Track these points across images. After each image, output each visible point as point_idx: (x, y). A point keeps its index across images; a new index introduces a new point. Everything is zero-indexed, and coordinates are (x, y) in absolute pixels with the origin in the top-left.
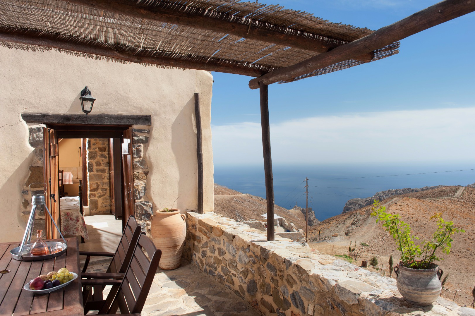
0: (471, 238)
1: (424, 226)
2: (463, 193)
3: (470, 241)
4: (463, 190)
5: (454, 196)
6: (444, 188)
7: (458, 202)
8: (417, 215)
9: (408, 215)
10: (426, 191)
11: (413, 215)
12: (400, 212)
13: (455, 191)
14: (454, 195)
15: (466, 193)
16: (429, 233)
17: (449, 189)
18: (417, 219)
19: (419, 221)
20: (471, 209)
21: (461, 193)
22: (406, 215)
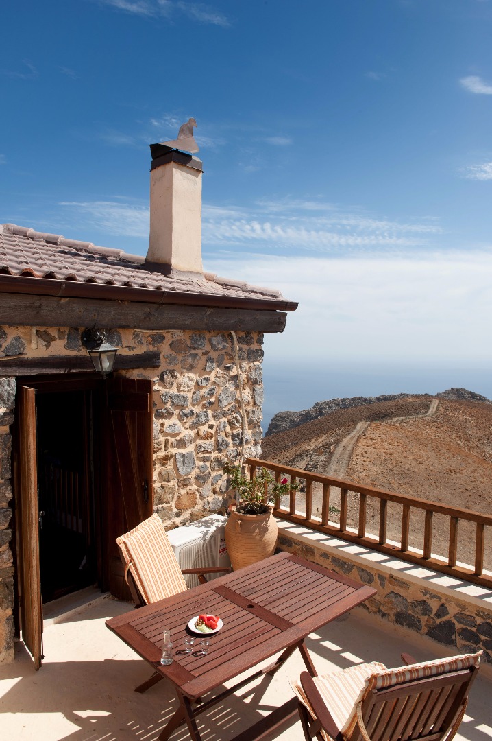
0: (469, 488)
1: (408, 472)
2: (438, 409)
3: (467, 493)
4: (437, 404)
5: (428, 414)
6: (410, 400)
7: (434, 424)
8: (396, 455)
9: (384, 455)
10: (386, 403)
11: (390, 454)
12: (374, 450)
13: (427, 407)
14: (426, 412)
15: (441, 409)
16: (416, 483)
17: (418, 401)
18: (397, 461)
19: (400, 464)
20: (450, 434)
21: (435, 410)
22: (382, 455)
